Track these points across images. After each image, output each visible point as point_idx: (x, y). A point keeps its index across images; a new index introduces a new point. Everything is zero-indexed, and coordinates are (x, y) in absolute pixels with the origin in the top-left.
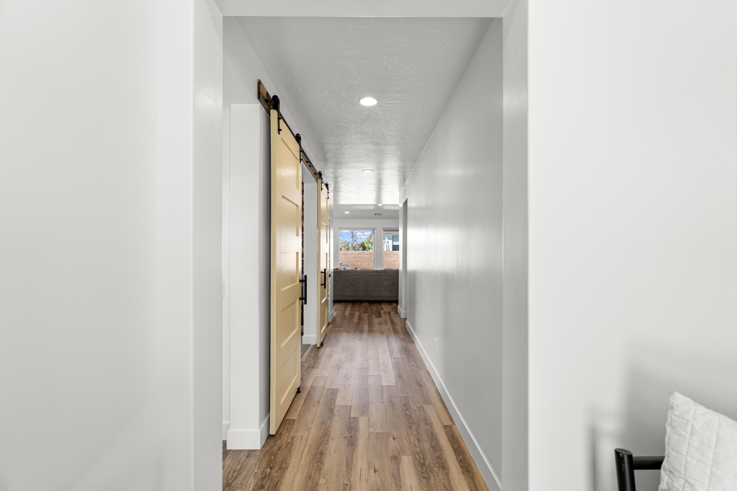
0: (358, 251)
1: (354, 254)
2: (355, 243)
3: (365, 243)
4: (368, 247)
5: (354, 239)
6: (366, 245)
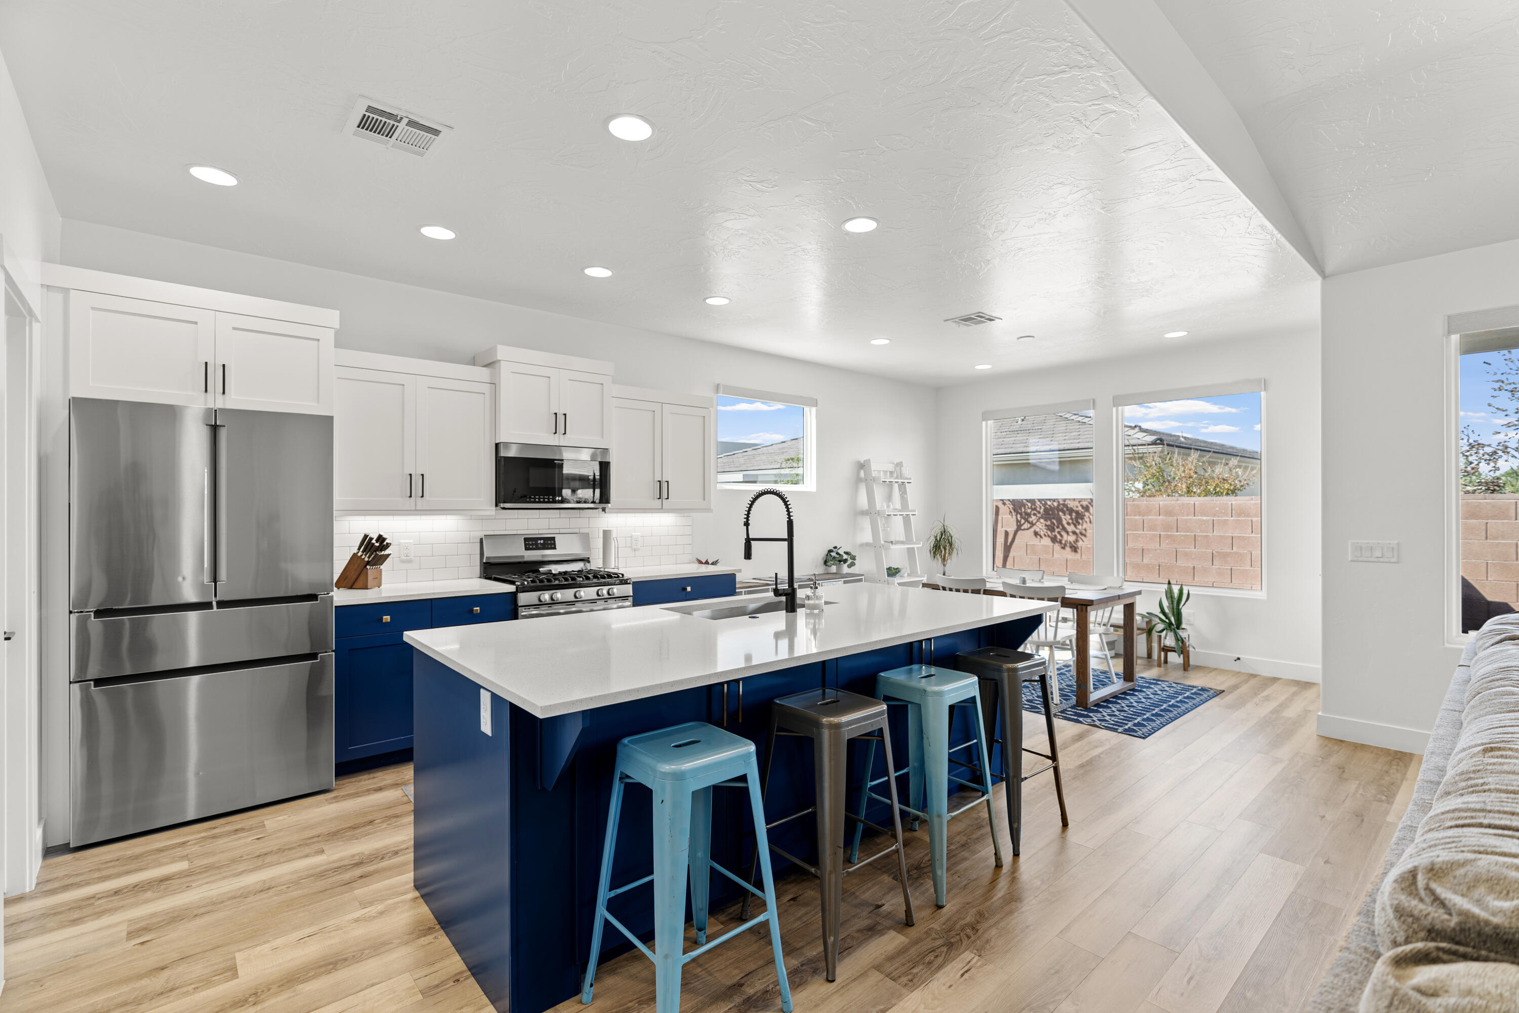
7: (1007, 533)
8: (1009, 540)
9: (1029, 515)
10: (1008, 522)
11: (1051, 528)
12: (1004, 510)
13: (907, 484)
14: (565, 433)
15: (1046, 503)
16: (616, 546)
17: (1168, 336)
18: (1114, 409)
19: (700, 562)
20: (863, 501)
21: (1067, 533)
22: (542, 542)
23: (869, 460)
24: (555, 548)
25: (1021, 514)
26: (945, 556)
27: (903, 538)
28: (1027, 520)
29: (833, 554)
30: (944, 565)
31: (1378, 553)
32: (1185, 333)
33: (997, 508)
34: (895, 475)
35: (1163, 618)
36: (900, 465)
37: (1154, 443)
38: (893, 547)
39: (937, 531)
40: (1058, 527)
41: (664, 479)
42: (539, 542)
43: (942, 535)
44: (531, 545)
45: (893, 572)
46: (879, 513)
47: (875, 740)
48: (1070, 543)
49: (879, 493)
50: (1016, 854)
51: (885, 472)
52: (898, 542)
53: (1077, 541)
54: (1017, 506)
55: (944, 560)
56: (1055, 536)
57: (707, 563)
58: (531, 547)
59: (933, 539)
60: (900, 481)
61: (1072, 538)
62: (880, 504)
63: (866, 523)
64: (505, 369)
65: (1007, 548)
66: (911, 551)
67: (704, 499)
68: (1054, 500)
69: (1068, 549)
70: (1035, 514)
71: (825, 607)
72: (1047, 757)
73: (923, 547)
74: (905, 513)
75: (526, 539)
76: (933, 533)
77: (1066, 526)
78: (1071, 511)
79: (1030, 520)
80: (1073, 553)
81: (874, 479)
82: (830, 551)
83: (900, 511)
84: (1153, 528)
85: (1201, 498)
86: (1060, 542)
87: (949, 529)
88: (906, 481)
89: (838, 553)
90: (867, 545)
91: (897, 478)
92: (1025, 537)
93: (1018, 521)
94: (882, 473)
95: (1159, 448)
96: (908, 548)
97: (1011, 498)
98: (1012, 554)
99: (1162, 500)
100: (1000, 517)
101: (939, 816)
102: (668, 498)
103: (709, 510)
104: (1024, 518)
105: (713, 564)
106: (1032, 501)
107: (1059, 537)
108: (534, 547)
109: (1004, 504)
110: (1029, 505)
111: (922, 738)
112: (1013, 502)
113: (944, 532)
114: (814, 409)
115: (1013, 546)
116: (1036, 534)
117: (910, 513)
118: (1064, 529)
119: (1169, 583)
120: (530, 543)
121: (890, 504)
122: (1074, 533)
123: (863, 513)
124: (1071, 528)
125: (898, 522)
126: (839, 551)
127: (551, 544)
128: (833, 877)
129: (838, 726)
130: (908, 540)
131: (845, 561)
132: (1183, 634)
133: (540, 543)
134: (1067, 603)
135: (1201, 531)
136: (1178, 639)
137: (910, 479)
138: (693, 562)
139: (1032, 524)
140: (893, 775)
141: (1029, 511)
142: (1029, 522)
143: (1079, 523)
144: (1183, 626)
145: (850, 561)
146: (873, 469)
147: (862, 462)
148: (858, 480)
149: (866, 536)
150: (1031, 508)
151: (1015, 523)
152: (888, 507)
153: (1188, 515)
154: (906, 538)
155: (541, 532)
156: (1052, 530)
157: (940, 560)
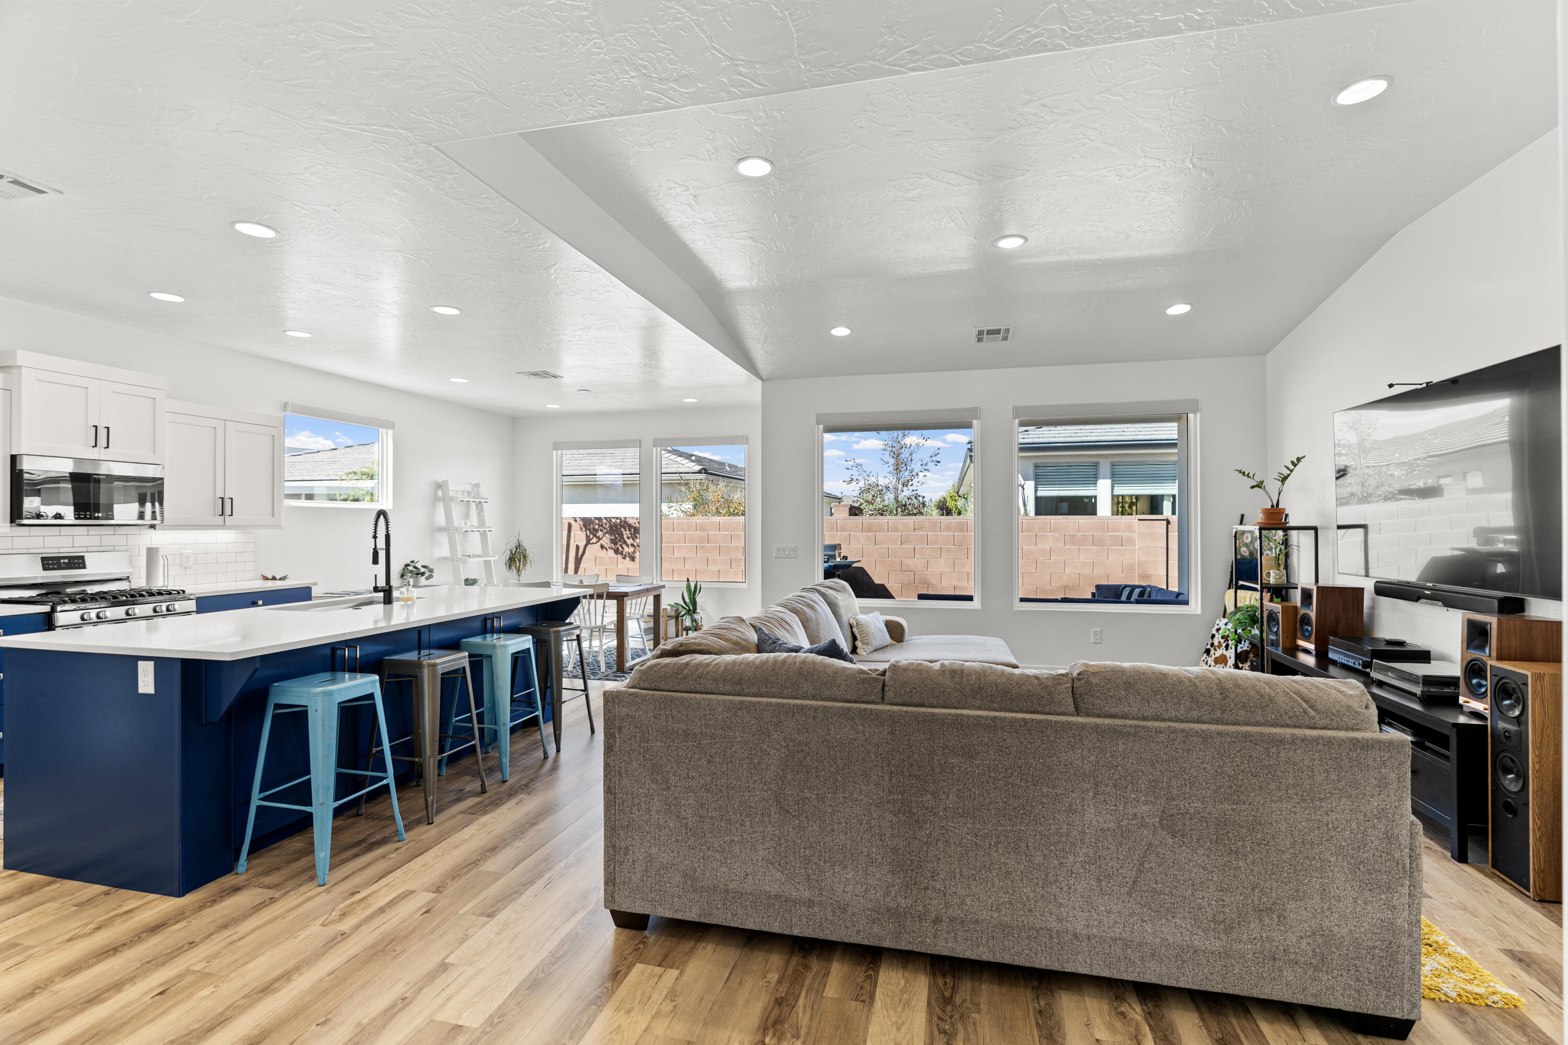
0: (918, 517)
1: (900, 527)
2: (905, 489)
3: (948, 499)
4: (956, 508)
5: (906, 475)
6: (950, 504)
7: (578, 547)
8: (580, 553)
9: (597, 531)
10: (579, 537)
11: (614, 542)
12: (576, 526)
13: (484, 504)
14: (108, 447)
15: (611, 521)
16: (166, 564)
17: (685, 400)
18: (654, 449)
19: (266, 578)
20: (441, 519)
21: (628, 546)
22: (66, 561)
23: (447, 481)
24: (84, 567)
25: (590, 530)
26: (519, 567)
27: (479, 552)
28: (595, 536)
29: (410, 568)
30: (519, 575)
31: (787, 553)
32: (696, 400)
33: (570, 525)
34: (473, 495)
35: (684, 606)
36: (477, 486)
37: (700, 472)
38: (470, 560)
39: (513, 545)
40: (620, 541)
41: (227, 496)
42: (62, 561)
43: (517, 548)
44: (51, 564)
45: (470, 582)
46: (456, 529)
47: (460, 676)
48: (629, 553)
49: (457, 511)
50: (558, 750)
51: (463, 492)
52: (475, 556)
53: (635, 552)
54: (587, 523)
55: (518, 570)
56: (618, 548)
57: (274, 578)
58: (51, 567)
59: (508, 553)
60: (477, 500)
61: (631, 550)
62: (457, 521)
63: (444, 539)
64: (27, 378)
65: (578, 561)
66: (487, 564)
67: (273, 516)
68: (617, 518)
69: (628, 559)
70: (601, 530)
71: (416, 600)
72: (582, 690)
73: (499, 559)
74: (481, 530)
75: (42, 558)
76: (508, 547)
77: (626, 540)
78: (630, 526)
79: (598, 535)
80: (632, 562)
81: (452, 499)
82: (407, 565)
83: (477, 528)
84: (692, 541)
85: (723, 518)
86: (622, 553)
87: (523, 544)
88: (483, 501)
89: (415, 567)
90: (445, 559)
91: (474, 497)
92: (593, 550)
93: (587, 536)
94: (460, 493)
95: (703, 476)
96: (485, 561)
97: (582, 517)
98: (582, 565)
99: (699, 519)
100: (572, 533)
101: (504, 724)
102: (232, 515)
103: (279, 526)
104: (593, 534)
105: (280, 579)
106: (600, 519)
107: (620, 549)
108: (56, 566)
109: (576, 521)
110: (597, 521)
111: (493, 676)
112: (583, 519)
113: (519, 546)
114: (390, 432)
115: (584, 559)
116: (602, 547)
117: (487, 530)
118: (625, 542)
119: (688, 580)
120: (50, 562)
121: (468, 521)
122: (633, 545)
123: (440, 529)
124: (630, 541)
125: (475, 538)
126: (417, 565)
127: (79, 563)
128: (432, 760)
129: (435, 665)
130: (485, 552)
131: (423, 574)
132: (696, 616)
133: (64, 563)
134: (611, 596)
135: (724, 543)
136: (694, 620)
137: (487, 499)
138: (256, 579)
139: (599, 539)
140: (474, 712)
141: (597, 527)
142: (597, 537)
143: (636, 537)
144: (698, 611)
145: (427, 574)
146: (451, 488)
147: (440, 482)
148: (436, 499)
149: (445, 551)
150: (598, 524)
151: (585, 538)
152: (466, 524)
153: (715, 531)
154: (483, 551)
155: (61, 550)
156: (615, 544)
157: (515, 571)
